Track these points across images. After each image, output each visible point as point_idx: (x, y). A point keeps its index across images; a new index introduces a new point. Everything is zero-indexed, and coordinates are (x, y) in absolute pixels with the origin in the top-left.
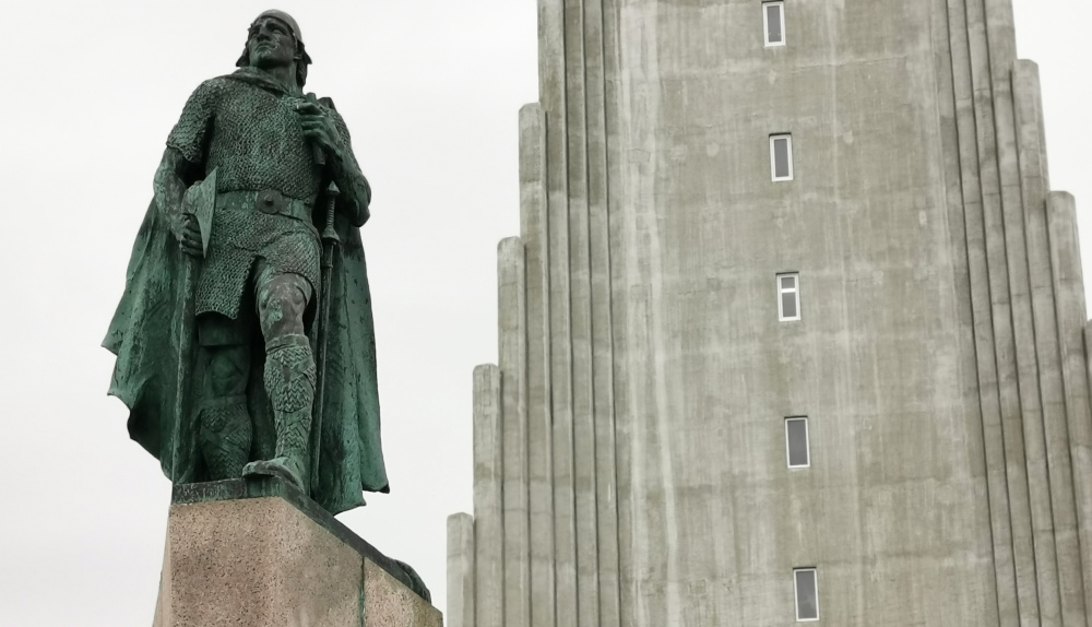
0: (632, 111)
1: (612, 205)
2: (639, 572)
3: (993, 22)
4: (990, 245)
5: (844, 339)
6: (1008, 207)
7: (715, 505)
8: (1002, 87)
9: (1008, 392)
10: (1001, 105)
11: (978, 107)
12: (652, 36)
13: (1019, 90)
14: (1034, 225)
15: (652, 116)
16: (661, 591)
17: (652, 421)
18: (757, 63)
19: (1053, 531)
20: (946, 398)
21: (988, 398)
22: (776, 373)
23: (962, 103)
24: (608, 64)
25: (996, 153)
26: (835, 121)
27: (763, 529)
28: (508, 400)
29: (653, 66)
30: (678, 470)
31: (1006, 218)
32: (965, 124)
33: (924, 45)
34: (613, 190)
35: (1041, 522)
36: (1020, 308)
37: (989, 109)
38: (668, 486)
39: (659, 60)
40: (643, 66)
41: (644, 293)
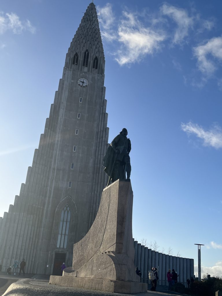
0: (60, 122)
2: (50, 178)
3: (105, 122)
4: (100, 148)
5: (80, 155)
6: (103, 144)
7: (61, 171)
8: (105, 130)
9: (98, 165)
10: (104, 132)
12: (64, 113)
13: (107, 131)
15: (62, 123)
16: (53, 181)
17: (55, 160)
18: (76, 120)
19: (101, 182)
20: (91, 164)
22: (72, 157)
23: (99, 131)
24: (58, 115)
25: (102, 137)
26: (84, 129)
27: (66, 175)
28: (39, 154)
29: (63, 117)
30: (57, 166)
31: (102, 145)
32: (99, 133)
33: (96, 122)
34: (56, 131)
35: (100, 181)
37: (102, 132)
38: (56, 168)
40: (62, 116)
41: (57, 144)
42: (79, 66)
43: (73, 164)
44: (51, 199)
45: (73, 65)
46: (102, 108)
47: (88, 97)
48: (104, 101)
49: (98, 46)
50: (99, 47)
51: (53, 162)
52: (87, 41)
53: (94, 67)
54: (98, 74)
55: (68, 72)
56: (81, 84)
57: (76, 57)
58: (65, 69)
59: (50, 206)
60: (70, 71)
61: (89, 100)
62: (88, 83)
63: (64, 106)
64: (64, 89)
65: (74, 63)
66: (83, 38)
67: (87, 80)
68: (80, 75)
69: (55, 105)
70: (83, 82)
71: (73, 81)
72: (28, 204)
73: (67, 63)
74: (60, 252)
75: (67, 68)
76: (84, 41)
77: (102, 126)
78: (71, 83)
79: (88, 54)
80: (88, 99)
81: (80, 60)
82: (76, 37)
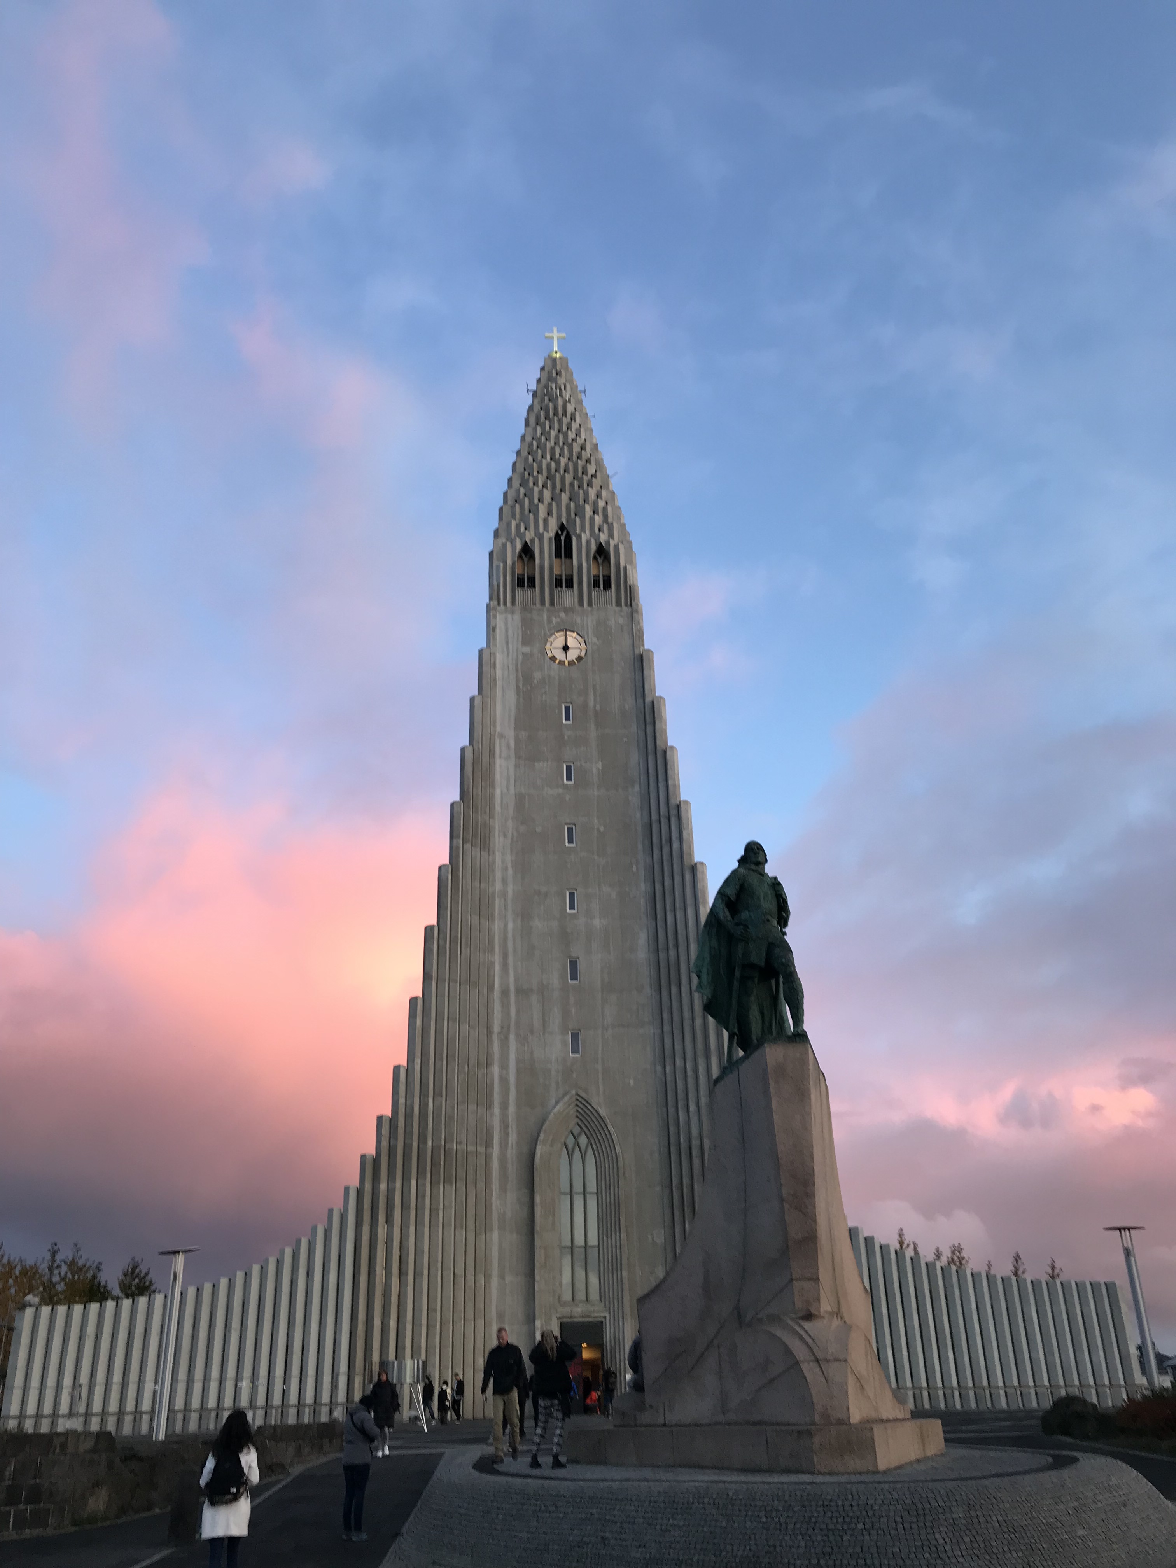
0: (502, 809)
1: (491, 852)
2: (497, 1028)
3: (670, 782)
4: (666, 886)
5: (597, 922)
6: (675, 866)
7: (534, 999)
8: (674, 812)
9: (672, 953)
11: (662, 820)
12: (512, 773)
13: (683, 815)
14: (688, 877)
15: (511, 812)
16: (507, 1038)
17: (505, 956)
18: (560, 791)
19: (693, 1019)
20: (642, 953)
21: (662, 955)
22: (565, 937)
23: (654, 817)
24: (492, 785)
25: (670, 840)
26: (596, 821)
27: (556, 1010)
29: (512, 788)
30: (516, 980)
32: (655, 827)
34: (491, 845)
35: (687, 1014)
36: (680, 914)
37: (667, 821)
38: (512, 988)
39: (515, 786)
40: (508, 788)
41: (504, 894)
42: (541, 592)
43: (574, 964)
44: (512, 1109)
45: (519, 593)
46: (650, 730)
47: (592, 697)
48: (653, 702)
49: (601, 504)
50: (605, 509)
51: (497, 968)
52: (557, 491)
53: (596, 584)
54: (617, 606)
55: (506, 619)
56: (560, 655)
57: (526, 560)
58: (492, 608)
59: (513, 1138)
60: (513, 613)
61: (598, 707)
62: (584, 647)
63: (508, 747)
64: (499, 683)
65: (520, 583)
67: (578, 637)
68: (549, 621)
69: (473, 753)
70: (566, 648)
71: (527, 649)
73: (497, 582)
74: (580, 1320)
75: (499, 604)
76: (547, 494)
77: (662, 800)
78: (520, 657)
79: (568, 538)
80: (591, 703)
81: (541, 566)
82: (516, 483)
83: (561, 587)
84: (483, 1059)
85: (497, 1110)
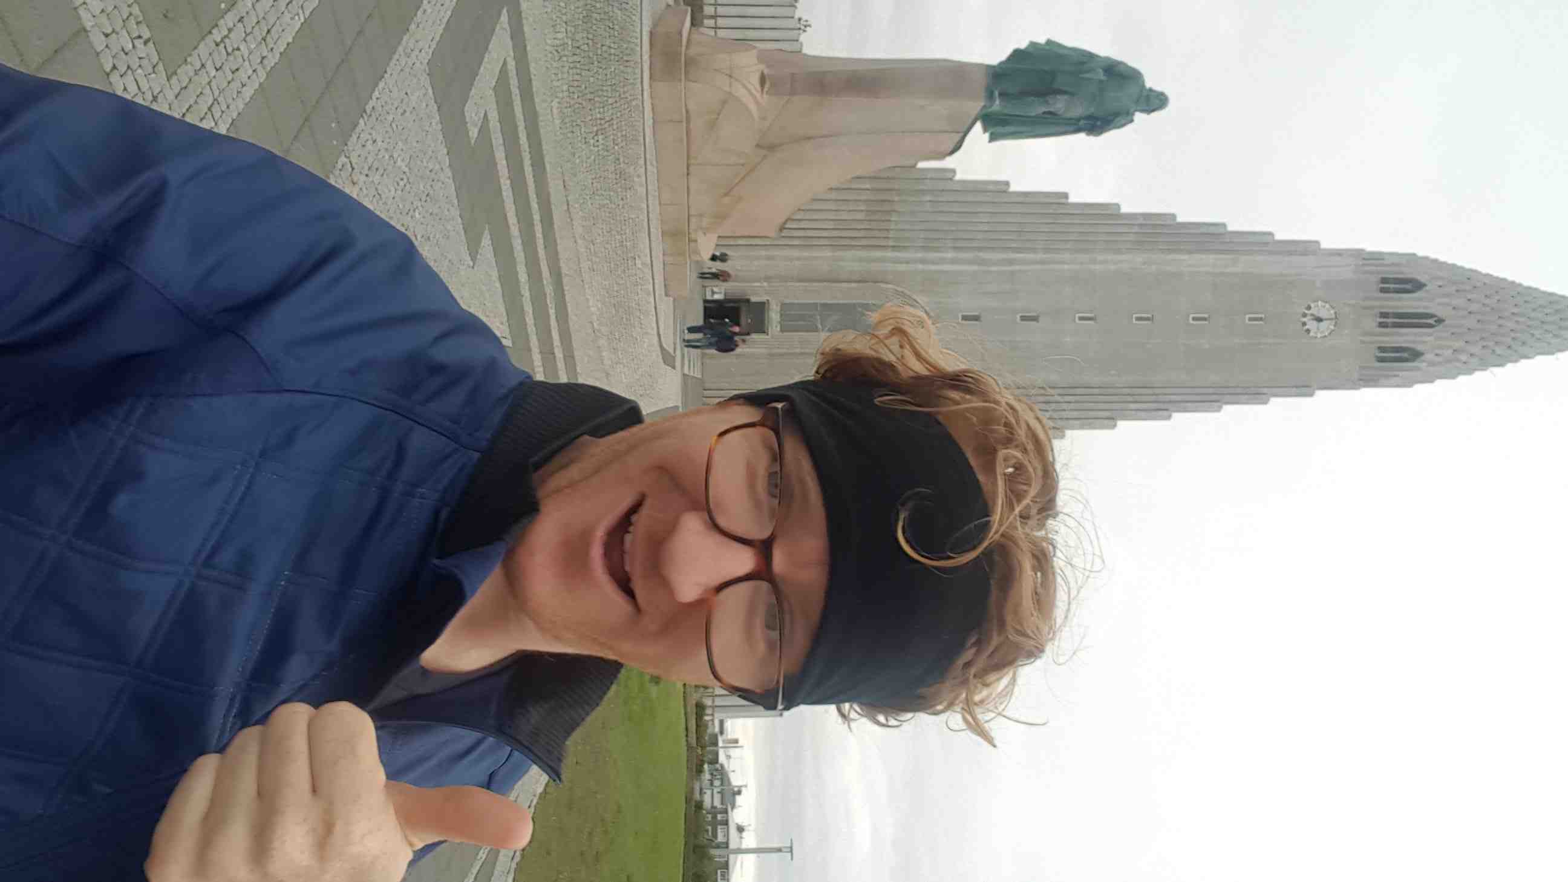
0: (1170, 260)
1: (1132, 251)
2: (983, 255)
3: (1189, 405)
5: (1068, 339)
6: (1112, 405)
7: (1006, 286)
8: (1162, 406)
10: (1155, 405)
11: (1155, 397)
12: (1202, 269)
13: (1160, 413)
15: (1167, 268)
16: (975, 263)
17: (1042, 263)
18: (1184, 311)
20: (1042, 375)
22: (1057, 312)
24: (1190, 252)
25: (1136, 402)
26: (1156, 341)
27: (997, 303)
28: (1055, 206)
29: (1188, 269)
30: (1022, 272)
32: (1150, 391)
33: (1185, 378)
34: (1138, 251)
36: (1077, 406)
37: (1154, 400)
38: (1017, 268)
39: (1190, 272)
40: (1188, 266)
41: (1094, 261)
42: (1377, 299)
44: (920, 267)
45: (1375, 278)
46: (1239, 390)
47: (1273, 341)
48: (1264, 394)
49: (1464, 358)
50: (1458, 360)
51: (1032, 256)
52: (1479, 317)
53: (1381, 349)
54: (1360, 367)
55: (1348, 266)
56: (1312, 314)
57: (1408, 286)
58: (1358, 254)
60: (1355, 272)
62: (1319, 335)
63: (1226, 267)
64: (1284, 260)
65: (1384, 280)
66: (1487, 301)
67: (1329, 331)
68: (1345, 305)
69: (1220, 234)
70: (1319, 320)
71: (1318, 284)
72: (896, 199)
73: (1383, 259)
74: (766, 317)
75: (1362, 260)
76: (1474, 307)
77: (1173, 398)
78: (1311, 278)
79: (1430, 326)
81: (1400, 299)
82: (1487, 281)
83: (1381, 317)
84: (959, 244)
85: (919, 255)
